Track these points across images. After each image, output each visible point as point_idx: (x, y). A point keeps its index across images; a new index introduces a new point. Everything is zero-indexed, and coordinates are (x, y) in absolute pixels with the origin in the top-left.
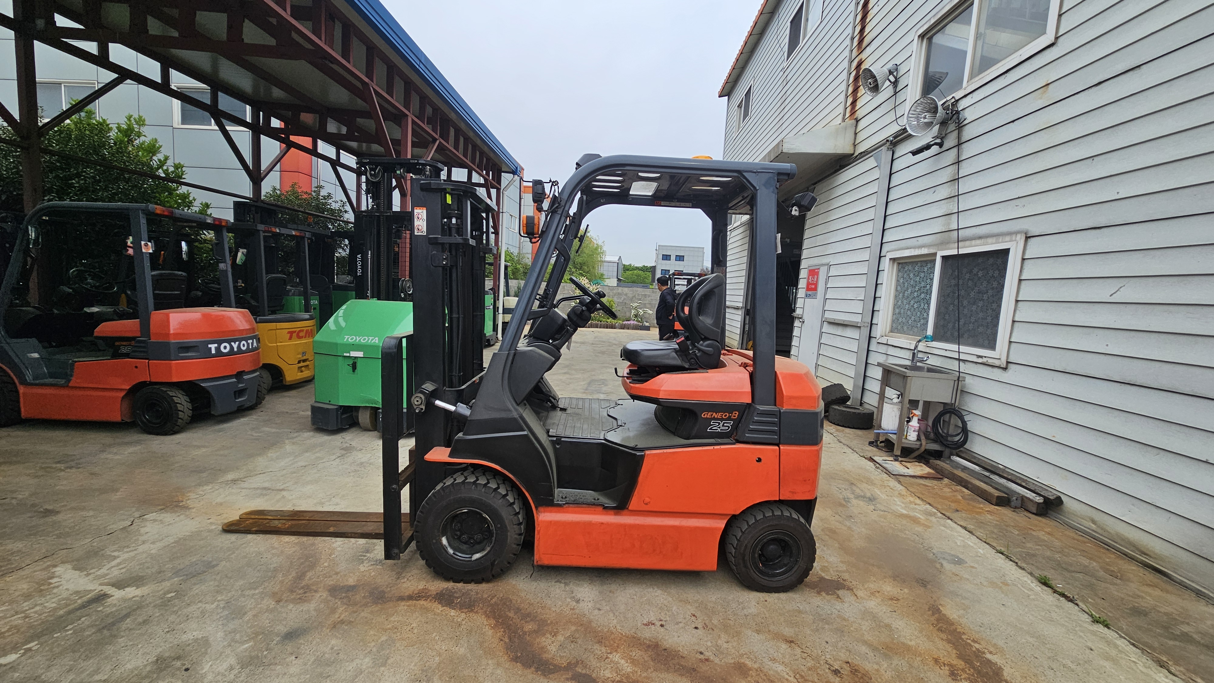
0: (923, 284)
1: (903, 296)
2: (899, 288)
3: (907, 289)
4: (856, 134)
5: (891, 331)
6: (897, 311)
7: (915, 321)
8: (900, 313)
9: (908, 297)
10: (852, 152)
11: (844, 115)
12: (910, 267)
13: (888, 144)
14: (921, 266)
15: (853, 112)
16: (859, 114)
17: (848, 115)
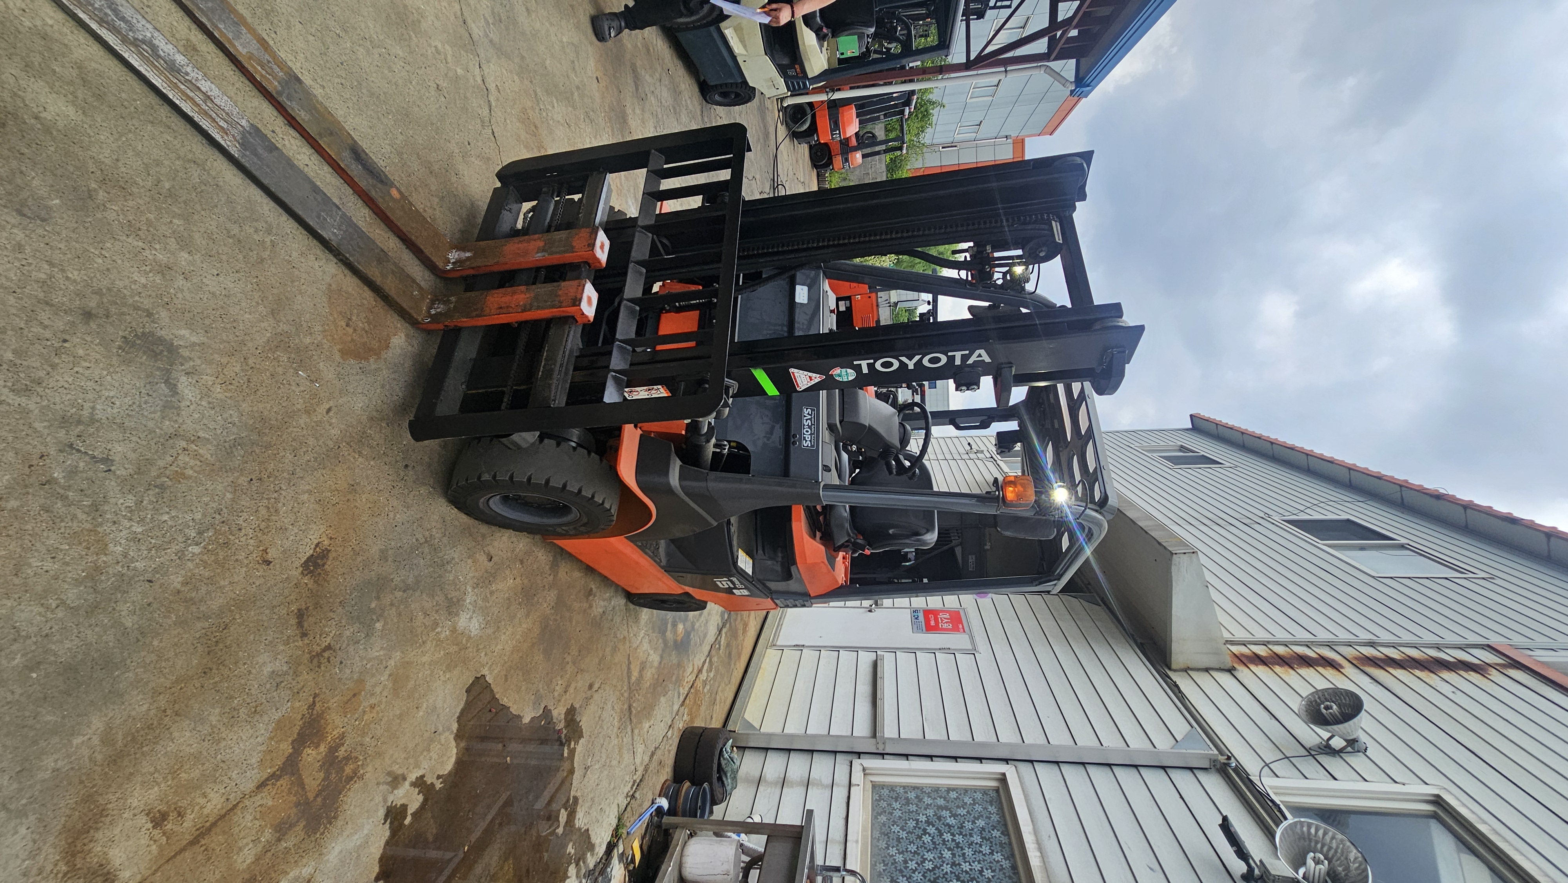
0: (969, 852)
1: (940, 808)
2: (953, 795)
3: (954, 816)
4: (1207, 670)
5: (875, 786)
6: (912, 795)
7: (899, 840)
8: (908, 802)
9: (939, 818)
10: (1174, 666)
11: (1233, 643)
12: (995, 818)
13: (1222, 759)
14: (1001, 844)
15: (1242, 660)
16: (1243, 672)
17: (1235, 649)
